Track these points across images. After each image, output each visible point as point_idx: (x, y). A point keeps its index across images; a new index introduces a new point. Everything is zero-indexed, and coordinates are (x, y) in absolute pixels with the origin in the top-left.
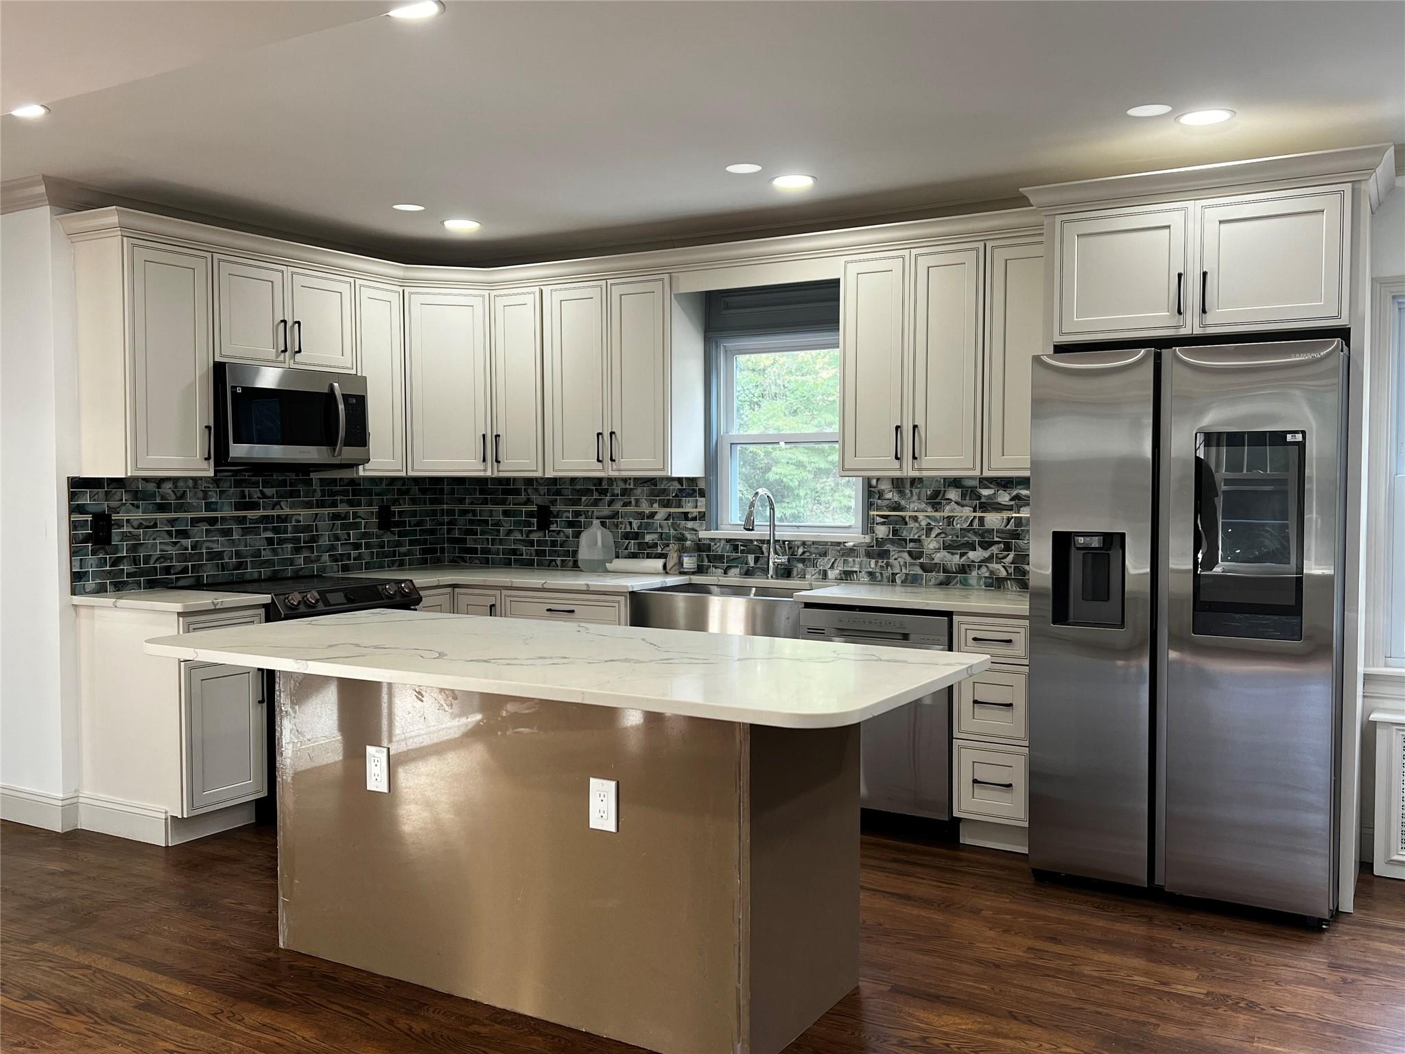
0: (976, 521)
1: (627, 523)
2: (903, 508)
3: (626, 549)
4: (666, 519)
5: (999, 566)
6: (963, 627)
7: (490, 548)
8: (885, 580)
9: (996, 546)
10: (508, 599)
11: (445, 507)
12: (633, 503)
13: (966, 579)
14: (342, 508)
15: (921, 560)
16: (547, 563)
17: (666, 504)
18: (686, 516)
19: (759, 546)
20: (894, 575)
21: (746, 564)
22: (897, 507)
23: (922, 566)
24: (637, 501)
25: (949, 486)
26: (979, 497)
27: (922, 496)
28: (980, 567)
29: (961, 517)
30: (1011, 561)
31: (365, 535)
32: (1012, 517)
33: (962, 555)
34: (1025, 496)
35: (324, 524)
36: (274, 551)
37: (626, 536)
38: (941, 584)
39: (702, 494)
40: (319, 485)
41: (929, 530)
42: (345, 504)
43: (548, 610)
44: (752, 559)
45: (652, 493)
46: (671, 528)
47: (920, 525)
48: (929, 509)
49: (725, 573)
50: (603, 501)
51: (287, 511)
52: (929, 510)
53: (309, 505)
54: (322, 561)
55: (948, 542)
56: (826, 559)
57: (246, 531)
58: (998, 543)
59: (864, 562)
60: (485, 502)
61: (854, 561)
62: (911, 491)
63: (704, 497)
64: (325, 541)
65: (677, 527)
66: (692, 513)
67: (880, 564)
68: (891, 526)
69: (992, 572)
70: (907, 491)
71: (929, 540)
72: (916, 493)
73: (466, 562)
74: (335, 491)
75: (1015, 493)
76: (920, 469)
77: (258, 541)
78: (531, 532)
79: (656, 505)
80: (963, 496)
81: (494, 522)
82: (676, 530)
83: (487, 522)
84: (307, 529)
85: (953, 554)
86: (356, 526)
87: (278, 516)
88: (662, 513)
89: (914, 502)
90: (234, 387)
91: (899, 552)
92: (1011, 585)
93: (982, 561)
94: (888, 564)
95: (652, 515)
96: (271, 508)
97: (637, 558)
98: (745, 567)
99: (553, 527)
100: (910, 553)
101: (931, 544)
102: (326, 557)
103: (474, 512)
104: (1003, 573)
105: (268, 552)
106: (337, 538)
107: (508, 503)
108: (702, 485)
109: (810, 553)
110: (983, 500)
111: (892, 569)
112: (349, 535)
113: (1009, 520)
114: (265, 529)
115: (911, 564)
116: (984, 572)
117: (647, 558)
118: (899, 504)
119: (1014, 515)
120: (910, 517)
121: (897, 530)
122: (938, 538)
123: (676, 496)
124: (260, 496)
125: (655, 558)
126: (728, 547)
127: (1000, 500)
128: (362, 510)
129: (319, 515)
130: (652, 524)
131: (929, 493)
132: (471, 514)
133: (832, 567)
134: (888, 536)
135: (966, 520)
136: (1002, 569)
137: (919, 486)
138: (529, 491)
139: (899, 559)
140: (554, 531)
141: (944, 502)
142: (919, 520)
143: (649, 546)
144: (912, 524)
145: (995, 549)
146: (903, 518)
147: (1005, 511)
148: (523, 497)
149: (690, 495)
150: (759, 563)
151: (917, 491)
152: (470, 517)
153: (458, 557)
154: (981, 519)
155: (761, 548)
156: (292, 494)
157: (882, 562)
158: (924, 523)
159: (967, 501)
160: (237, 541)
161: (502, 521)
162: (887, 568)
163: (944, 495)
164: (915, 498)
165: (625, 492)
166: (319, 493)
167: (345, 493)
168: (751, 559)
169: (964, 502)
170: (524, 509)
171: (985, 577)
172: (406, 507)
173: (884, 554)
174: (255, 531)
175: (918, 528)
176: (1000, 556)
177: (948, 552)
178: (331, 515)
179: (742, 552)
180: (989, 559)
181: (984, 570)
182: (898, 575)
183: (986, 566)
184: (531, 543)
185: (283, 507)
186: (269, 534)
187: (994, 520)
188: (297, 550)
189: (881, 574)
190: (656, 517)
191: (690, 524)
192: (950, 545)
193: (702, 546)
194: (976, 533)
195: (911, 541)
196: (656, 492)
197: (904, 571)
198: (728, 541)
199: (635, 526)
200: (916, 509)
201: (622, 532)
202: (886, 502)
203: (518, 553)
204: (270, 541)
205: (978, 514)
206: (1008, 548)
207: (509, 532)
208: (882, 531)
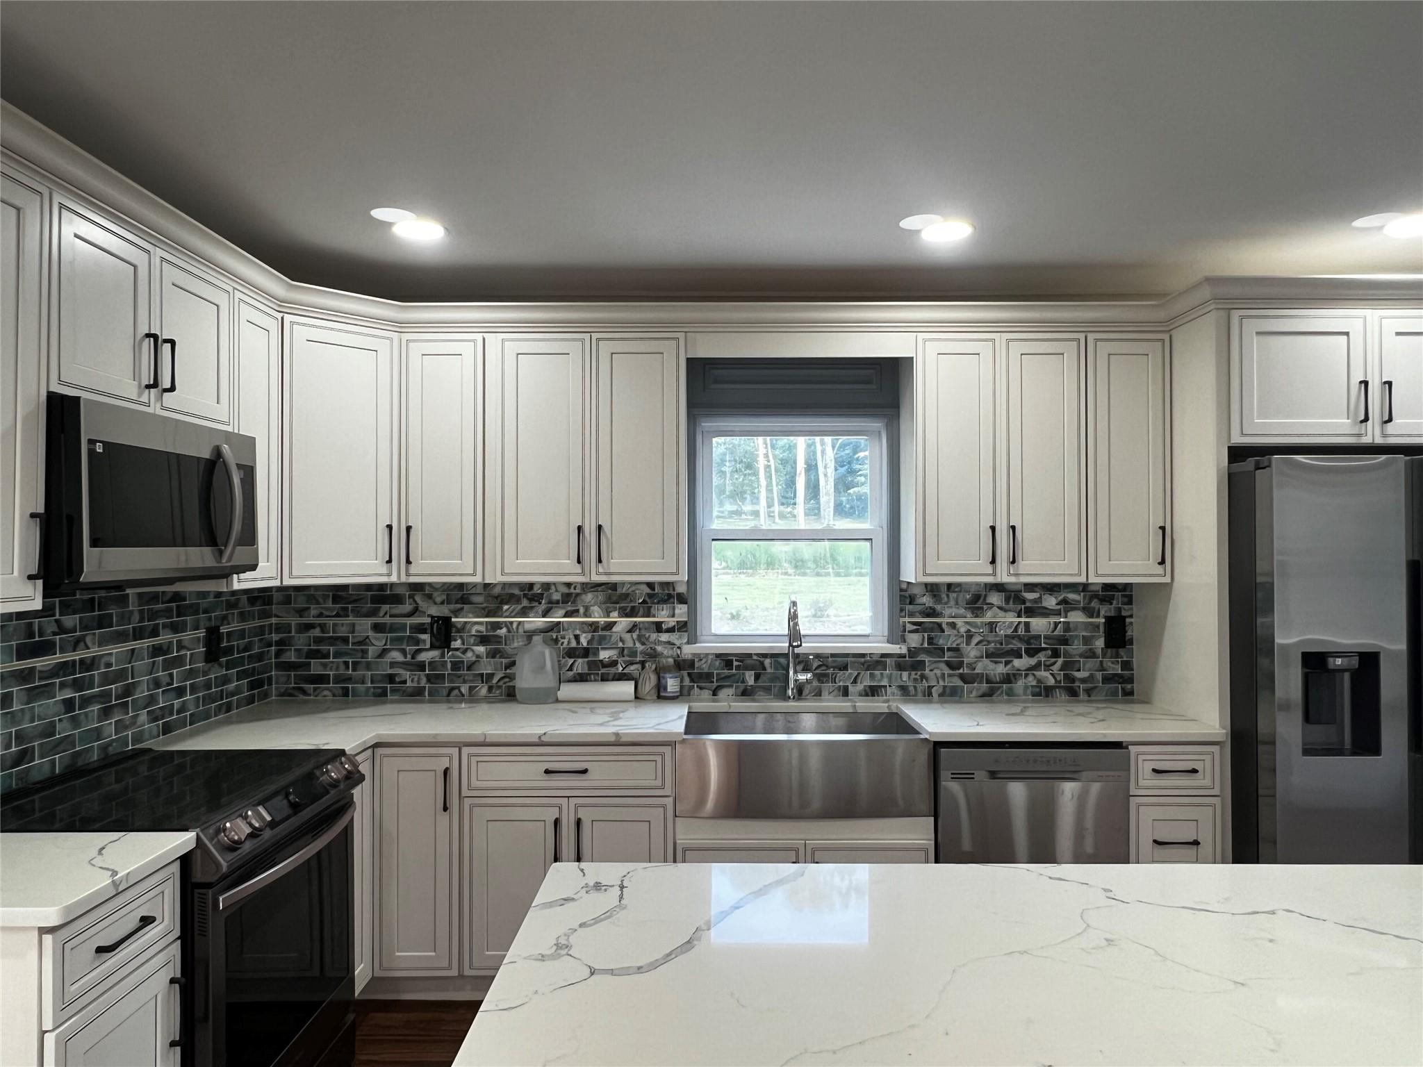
0: (1022, 626)
1: (572, 637)
2: (938, 614)
3: (571, 669)
4: (630, 631)
5: (1047, 674)
6: (1141, 758)
7: (351, 675)
8: (920, 694)
9: (1044, 652)
10: (474, 759)
11: (274, 620)
12: (582, 610)
13: (1011, 689)
14: (165, 637)
15: (961, 671)
16: (445, 692)
17: (632, 613)
18: (658, 627)
19: (760, 661)
20: (930, 688)
21: (743, 682)
22: (932, 613)
23: (963, 678)
24: (587, 609)
25: (990, 590)
26: (1024, 601)
27: (960, 601)
28: (1026, 675)
29: (1004, 623)
30: (1058, 669)
31: (191, 673)
32: (1060, 622)
33: (1007, 663)
34: (1073, 600)
35: (142, 664)
36: (75, 721)
37: (571, 653)
38: (983, 695)
39: (682, 599)
40: (136, 604)
41: (969, 636)
42: (167, 630)
43: (547, 772)
44: (750, 676)
45: (609, 600)
46: (637, 642)
47: (959, 632)
48: (969, 614)
49: (714, 694)
50: (535, 610)
51: (94, 651)
52: (968, 616)
53: (121, 637)
54: (138, 723)
55: (991, 650)
56: (847, 673)
57: (33, 695)
58: (1045, 649)
59: (894, 677)
60: (343, 613)
61: (882, 674)
62: (948, 596)
63: (686, 603)
64: (142, 693)
65: (645, 640)
66: (668, 622)
67: (913, 676)
68: (926, 635)
69: (1039, 681)
70: (944, 596)
71: (969, 648)
72: (953, 598)
73: (310, 695)
74: (157, 612)
75: (1061, 598)
76: (1016, 575)
77: (49, 706)
78: (419, 651)
79: (615, 614)
80: (1007, 600)
81: (356, 640)
82: (643, 644)
83: (345, 640)
84: (121, 675)
85: (996, 662)
86: (179, 661)
87: (82, 661)
88: (623, 623)
89: (951, 607)
90: (92, 442)
91: (935, 662)
92: (1060, 693)
93: (1029, 669)
94: (923, 677)
95: (610, 626)
96: (71, 649)
97: (587, 681)
98: (742, 686)
99: (457, 644)
100: (948, 664)
101: (971, 652)
102: (143, 716)
103: (323, 627)
104: (1051, 682)
105: (65, 724)
106: (157, 683)
107: (381, 614)
108: (681, 589)
109: (827, 666)
110: (1028, 604)
111: (927, 681)
112: (171, 675)
113: (1056, 624)
114: (63, 685)
115: (950, 675)
116: (1031, 681)
117: (602, 680)
118: (934, 610)
119: (1062, 620)
120: (948, 623)
121: (932, 638)
122: (979, 646)
123: (644, 602)
124: (57, 630)
125: (613, 680)
126: (717, 663)
127: (1045, 604)
128: (187, 636)
129: (136, 651)
130: (608, 638)
131: (968, 597)
132: (318, 630)
133: (855, 682)
134: (922, 644)
135: (1010, 627)
136: (1051, 677)
137: (956, 590)
138: (418, 598)
139: (935, 671)
140: (457, 649)
141: (985, 607)
142: (958, 626)
143: (604, 665)
144: (948, 631)
145: (1042, 657)
146: (939, 625)
147: (1051, 616)
148: (407, 607)
149: (664, 601)
150: (760, 681)
151: (955, 595)
152: (317, 632)
153: (294, 688)
154: (1027, 625)
155: (762, 663)
156: (103, 622)
157: (916, 674)
158: (963, 630)
159: (1011, 605)
160: (20, 714)
161: (370, 637)
162: (922, 681)
163: (985, 599)
164: (952, 603)
165: (566, 598)
166: (136, 617)
167: (167, 613)
168: (750, 678)
169: (1007, 607)
170: (409, 621)
171: (1032, 686)
172: (235, 626)
173: (917, 666)
174: (47, 691)
175: (956, 636)
176: (1048, 663)
177: (992, 661)
178: (151, 649)
179: (738, 668)
180: (1037, 667)
181: (1030, 678)
182: (935, 688)
183: (1034, 675)
184: (421, 666)
185: (90, 644)
186: (68, 694)
187: (1039, 625)
188: (106, 713)
189: (915, 687)
190: (614, 629)
191: (664, 637)
192: (992, 653)
193: (682, 663)
194: (1020, 638)
195: (949, 649)
196: (614, 598)
197: (941, 683)
198: (718, 656)
199: (584, 642)
200: (955, 616)
201: (564, 649)
202: (919, 608)
203: (397, 679)
204: (69, 705)
205: (1023, 620)
206: (1056, 654)
207: (384, 652)
208: (914, 640)
